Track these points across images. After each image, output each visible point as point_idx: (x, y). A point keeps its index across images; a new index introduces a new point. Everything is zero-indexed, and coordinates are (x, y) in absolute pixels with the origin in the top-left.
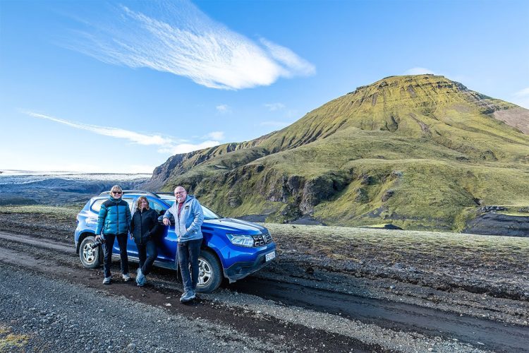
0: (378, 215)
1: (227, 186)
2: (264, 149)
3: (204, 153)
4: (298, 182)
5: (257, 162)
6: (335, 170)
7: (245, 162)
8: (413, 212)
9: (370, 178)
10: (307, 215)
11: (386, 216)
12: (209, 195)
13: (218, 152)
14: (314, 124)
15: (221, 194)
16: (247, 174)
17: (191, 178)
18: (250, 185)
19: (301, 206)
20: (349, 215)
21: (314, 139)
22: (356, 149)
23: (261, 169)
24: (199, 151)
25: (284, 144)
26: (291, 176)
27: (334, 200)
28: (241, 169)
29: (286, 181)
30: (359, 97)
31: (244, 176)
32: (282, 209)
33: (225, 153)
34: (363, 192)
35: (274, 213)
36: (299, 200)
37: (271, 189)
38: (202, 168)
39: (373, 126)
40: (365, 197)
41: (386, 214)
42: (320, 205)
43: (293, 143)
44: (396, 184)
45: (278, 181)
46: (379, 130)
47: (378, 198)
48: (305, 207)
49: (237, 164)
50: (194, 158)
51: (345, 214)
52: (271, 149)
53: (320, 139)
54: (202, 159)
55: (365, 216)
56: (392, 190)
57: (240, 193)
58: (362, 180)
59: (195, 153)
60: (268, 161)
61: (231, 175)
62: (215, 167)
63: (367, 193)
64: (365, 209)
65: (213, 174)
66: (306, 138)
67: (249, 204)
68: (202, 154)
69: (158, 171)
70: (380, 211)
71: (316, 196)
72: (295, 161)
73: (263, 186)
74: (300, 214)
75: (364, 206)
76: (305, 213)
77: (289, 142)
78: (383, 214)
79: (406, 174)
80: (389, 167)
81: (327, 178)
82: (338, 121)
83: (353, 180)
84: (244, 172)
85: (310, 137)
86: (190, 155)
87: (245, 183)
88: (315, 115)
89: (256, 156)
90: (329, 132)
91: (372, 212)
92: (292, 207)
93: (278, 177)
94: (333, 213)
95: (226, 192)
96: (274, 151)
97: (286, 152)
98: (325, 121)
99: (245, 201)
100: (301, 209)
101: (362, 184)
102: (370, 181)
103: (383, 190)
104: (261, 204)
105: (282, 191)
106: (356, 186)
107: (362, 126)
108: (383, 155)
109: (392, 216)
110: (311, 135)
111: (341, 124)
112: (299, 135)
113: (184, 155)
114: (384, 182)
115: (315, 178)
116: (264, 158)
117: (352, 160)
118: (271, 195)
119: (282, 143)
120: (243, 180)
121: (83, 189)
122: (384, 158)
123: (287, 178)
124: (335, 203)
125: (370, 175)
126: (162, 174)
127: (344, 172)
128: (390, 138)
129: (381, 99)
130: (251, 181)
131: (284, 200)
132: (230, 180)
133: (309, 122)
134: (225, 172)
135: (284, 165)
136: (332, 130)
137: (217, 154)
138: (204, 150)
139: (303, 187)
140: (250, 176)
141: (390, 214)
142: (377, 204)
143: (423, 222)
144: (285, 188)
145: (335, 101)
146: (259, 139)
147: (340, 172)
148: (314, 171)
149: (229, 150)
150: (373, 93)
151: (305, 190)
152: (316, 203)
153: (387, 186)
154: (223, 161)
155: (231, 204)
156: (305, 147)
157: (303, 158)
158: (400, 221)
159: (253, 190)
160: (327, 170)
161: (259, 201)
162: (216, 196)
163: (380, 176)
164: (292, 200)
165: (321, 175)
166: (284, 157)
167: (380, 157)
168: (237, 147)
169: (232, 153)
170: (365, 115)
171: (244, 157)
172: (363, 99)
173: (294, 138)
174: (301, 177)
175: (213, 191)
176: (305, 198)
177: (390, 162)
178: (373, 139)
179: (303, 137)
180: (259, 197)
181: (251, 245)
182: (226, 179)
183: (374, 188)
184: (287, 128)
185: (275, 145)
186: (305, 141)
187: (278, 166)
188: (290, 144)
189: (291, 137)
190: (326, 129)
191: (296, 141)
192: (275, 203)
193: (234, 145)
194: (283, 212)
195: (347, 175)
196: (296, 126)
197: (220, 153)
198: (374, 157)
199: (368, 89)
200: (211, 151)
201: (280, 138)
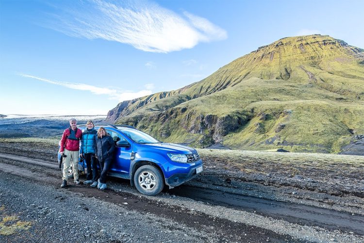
0: (272, 143)
1: (159, 122)
2: (187, 96)
3: (144, 100)
4: (211, 119)
5: (182, 105)
6: (240, 110)
7: (173, 105)
8: (300, 140)
9: (267, 115)
10: (218, 143)
11: (279, 143)
12: (147, 129)
13: (153, 99)
14: (224, 76)
15: (155, 129)
16: (174, 114)
17: (134, 118)
18: (176, 122)
19: (213, 136)
20: (250, 142)
21: (225, 88)
22: (256, 94)
23: (184, 110)
24: (140, 98)
25: (202, 92)
26: (206, 115)
27: (239, 132)
28: (170, 110)
29: (203, 119)
30: (260, 54)
31: (172, 116)
32: (200, 139)
33: (158, 99)
34: (261, 126)
35: (194, 142)
36: (212, 132)
37: (192, 124)
38: (142, 110)
39: (270, 76)
40: (262, 129)
41: (278, 141)
42: (228, 136)
43: (209, 91)
44: (287, 119)
45: (197, 119)
46: (274, 79)
47: (272, 130)
48: (217, 137)
49: (167, 107)
50: (136, 104)
51: (247, 142)
52: (192, 96)
53: (229, 87)
54: (142, 104)
55: (262, 143)
56: (284, 123)
57: (169, 128)
58: (261, 117)
59: (137, 100)
60: (190, 104)
61: (163, 115)
62: (151, 110)
63: (264, 126)
64: (263, 138)
65: (149, 115)
66: (218, 86)
67: (176, 136)
68: (142, 101)
69: (111, 113)
70: (273, 139)
71: (225, 129)
72: (210, 104)
73: (186, 122)
74: (213, 142)
75: (261, 136)
76: (216, 141)
77: (206, 90)
78: (276, 141)
79: (294, 111)
80: (282, 107)
81: (234, 116)
82: (243, 73)
83: (253, 117)
84: (172, 113)
85: (221, 86)
86: (134, 102)
87: (172, 121)
88: (226, 69)
89: (181, 101)
90: (236, 82)
91: (268, 140)
92: (207, 137)
93: (197, 115)
94: (238, 142)
95: (159, 127)
96: (195, 97)
97: (203, 97)
98: (233, 74)
99: (172, 133)
100: (214, 139)
101: (260, 120)
102: (267, 118)
103: (277, 124)
104: (184, 135)
105: (199, 126)
106: (255, 121)
107: (262, 77)
108: (278, 98)
109: (283, 142)
110: (223, 84)
111: (246, 75)
112: (213, 85)
113: (129, 102)
114: (277, 118)
115: (224, 116)
116: (187, 102)
117: (253, 102)
118: (192, 129)
119: (201, 91)
120: (171, 118)
121: (60, 126)
122: (278, 100)
123: (204, 116)
124: (240, 134)
125: (268, 113)
126: (114, 115)
127: (247, 111)
128: (283, 84)
129: (277, 55)
130: (177, 119)
131: (201, 132)
132: (161, 119)
133: (221, 75)
134: (158, 112)
135: (202, 107)
136: (239, 80)
137: (153, 100)
138: (143, 98)
139: (215, 123)
140: (176, 115)
141: (281, 142)
142: (272, 134)
143: (307, 147)
144: (202, 123)
145: (241, 58)
146: (183, 88)
147: (244, 111)
148: (223, 111)
149: (161, 97)
150: (271, 51)
151: (217, 125)
152: (225, 134)
153: (280, 121)
154: (157, 105)
155: (163, 135)
156: (218, 93)
157: (216, 102)
158: (289, 146)
159: (179, 125)
160: (234, 110)
161: (183, 133)
162: (152, 130)
163: (275, 114)
164: (207, 132)
165: (230, 114)
166: (202, 101)
167: (275, 99)
168: (167, 94)
169: (163, 99)
170: (264, 68)
171: (172, 102)
172: (263, 56)
173: (209, 87)
174: (214, 116)
175: (150, 126)
176: (217, 130)
177: (283, 103)
178: (270, 86)
179: (216, 86)
180: (183, 130)
181: (186, 162)
182: (159, 118)
183: (269, 123)
184: (204, 80)
185: (195, 93)
186: (217, 89)
187: (198, 107)
188: (206, 91)
189: (207, 86)
190: (234, 80)
191: (211, 89)
192: (194, 134)
193: (165, 94)
194: (201, 141)
195: (249, 113)
196: (211, 78)
197: (155, 100)
198: (270, 100)
199: (268, 48)
200: (148, 98)
201: (199, 87)
